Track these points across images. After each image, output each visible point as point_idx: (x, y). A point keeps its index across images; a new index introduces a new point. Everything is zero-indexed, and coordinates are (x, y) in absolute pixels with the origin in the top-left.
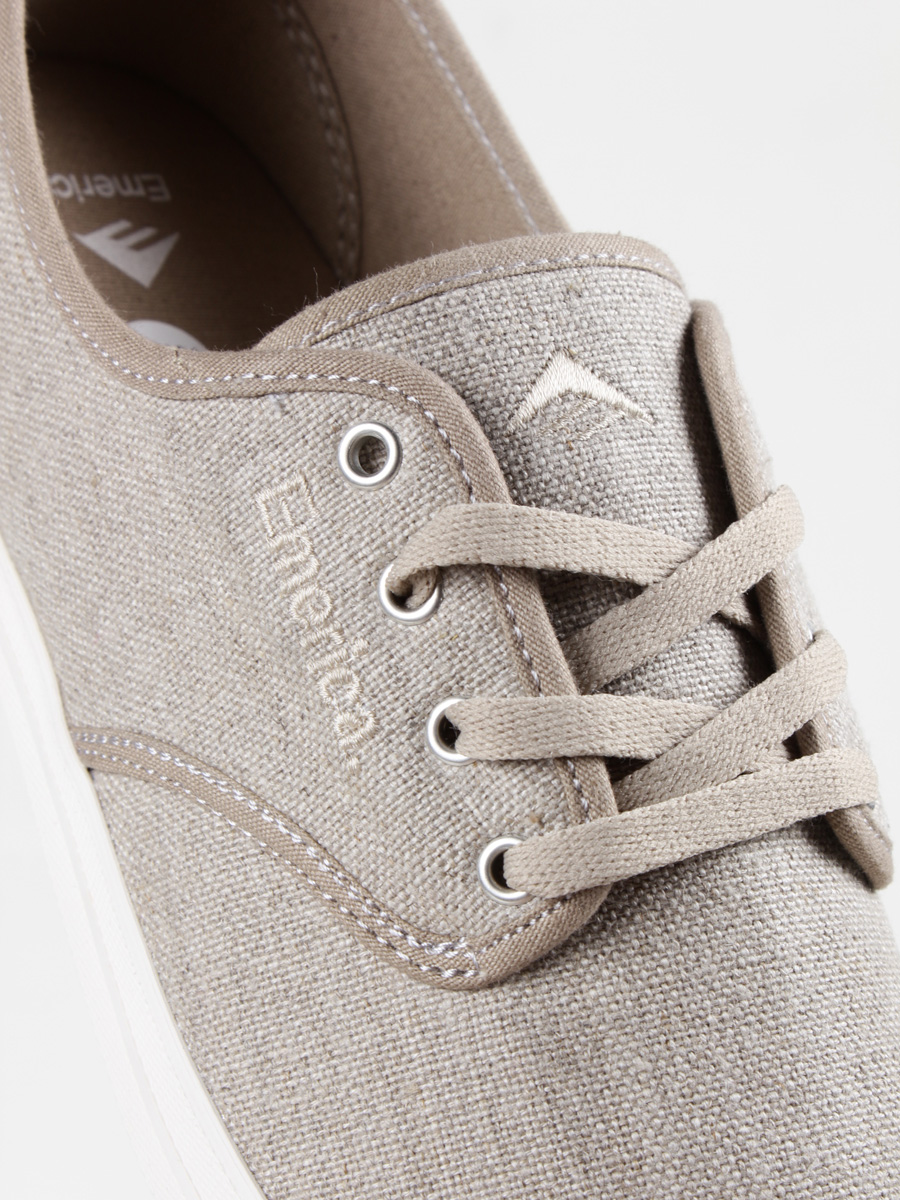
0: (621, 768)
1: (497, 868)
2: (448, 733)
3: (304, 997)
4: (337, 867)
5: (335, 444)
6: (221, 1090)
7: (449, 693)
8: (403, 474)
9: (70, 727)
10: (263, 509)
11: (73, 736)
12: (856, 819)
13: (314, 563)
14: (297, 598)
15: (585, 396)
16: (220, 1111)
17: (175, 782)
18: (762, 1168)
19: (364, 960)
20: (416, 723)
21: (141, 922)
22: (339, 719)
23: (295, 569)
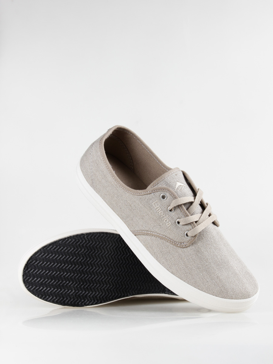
0: (196, 222)
1: (187, 235)
2: (179, 223)
3: (169, 252)
4: (169, 238)
5: (160, 197)
6: (163, 264)
7: (178, 219)
8: (168, 198)
9: (131, 231)
10: (153, 205)
11: (132, 232)
12: (216, 221)
13: (160, 209)
14: (159, 213)
15: (181, 185)
16: (163, 266)
17: (147, 234)
18: (219, 257)
19: (175, 247)
20: (175, 223)
21: (147, 249)
22: (167, 224)
23: (159, 210)
